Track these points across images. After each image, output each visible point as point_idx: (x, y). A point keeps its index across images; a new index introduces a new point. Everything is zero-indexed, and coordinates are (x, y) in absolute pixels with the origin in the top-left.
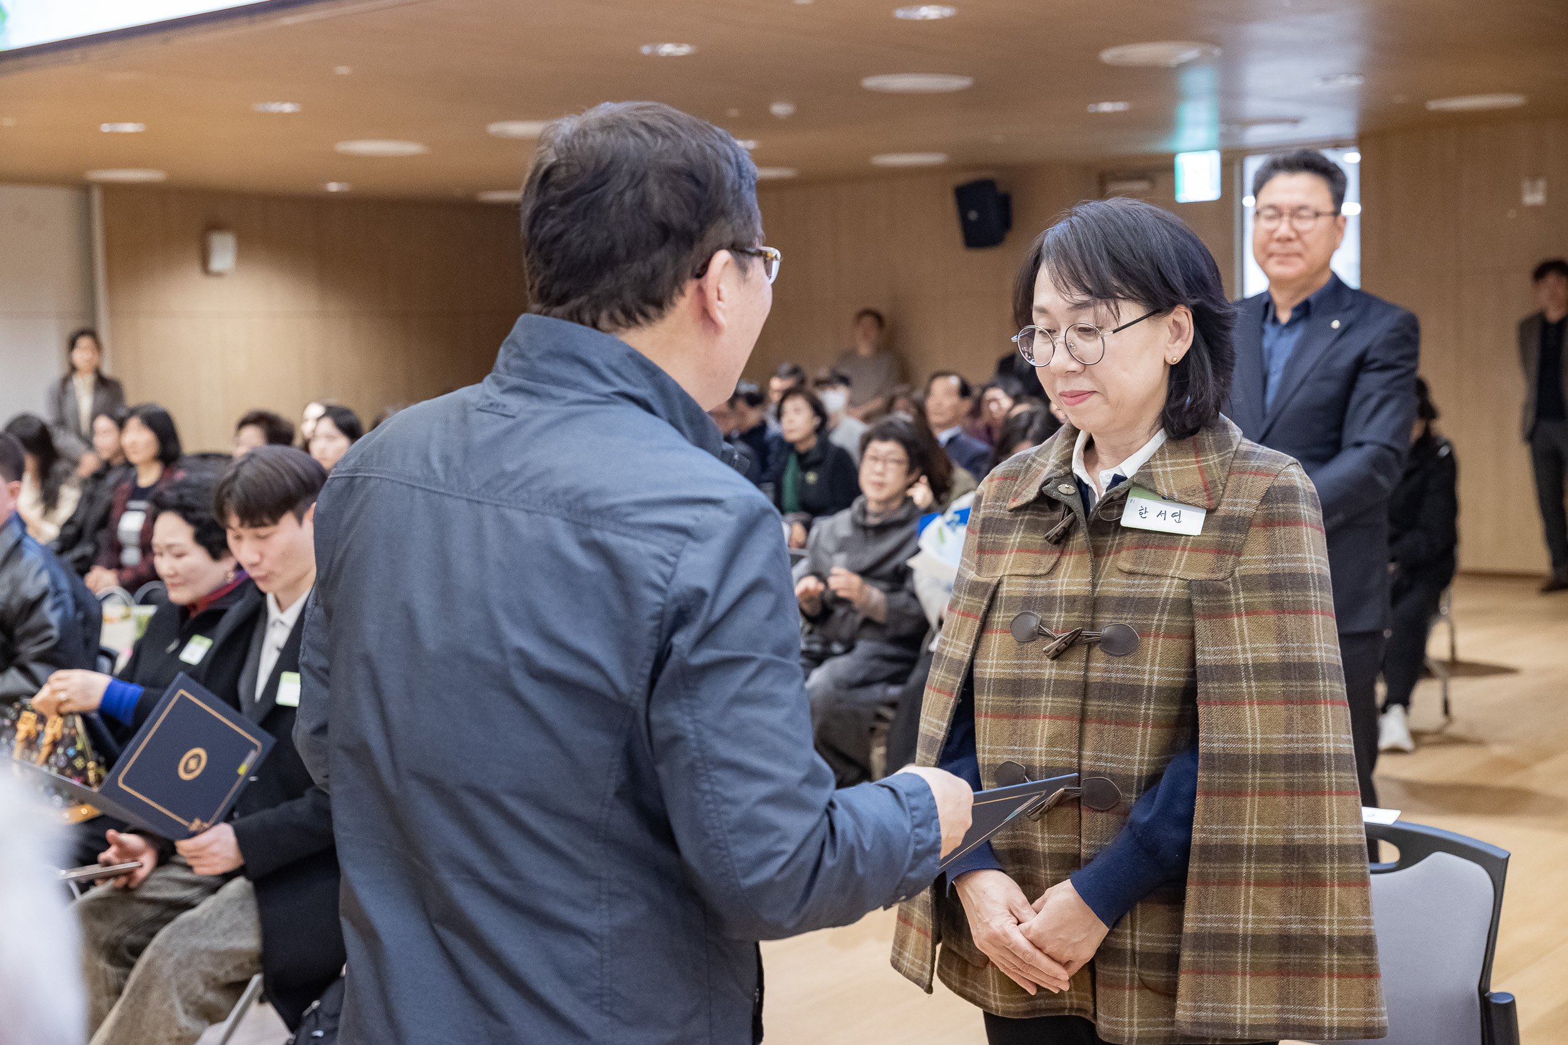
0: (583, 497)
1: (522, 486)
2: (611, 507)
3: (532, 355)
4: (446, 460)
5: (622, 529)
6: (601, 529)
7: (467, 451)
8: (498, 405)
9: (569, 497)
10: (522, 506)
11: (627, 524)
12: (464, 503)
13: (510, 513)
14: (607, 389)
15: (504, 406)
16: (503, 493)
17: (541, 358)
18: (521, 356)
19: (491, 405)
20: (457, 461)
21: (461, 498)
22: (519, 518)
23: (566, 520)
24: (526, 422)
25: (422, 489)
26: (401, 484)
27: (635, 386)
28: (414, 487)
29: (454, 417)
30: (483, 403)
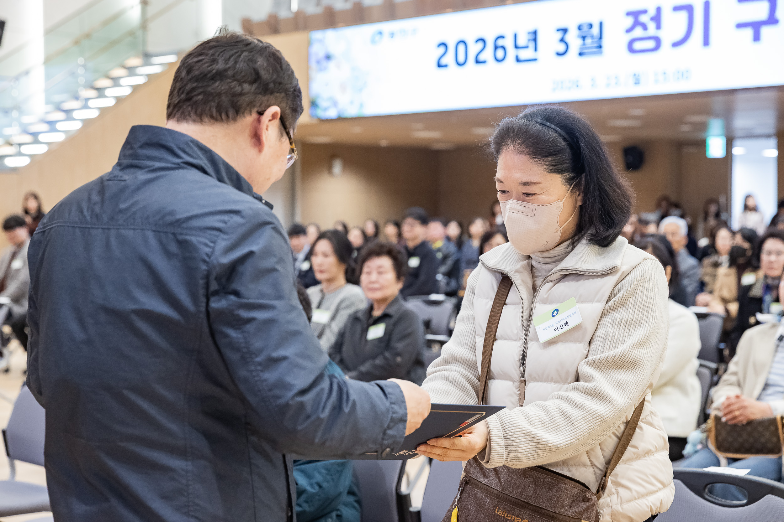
0: (163, 217)
1: (130, 216)
2: (178, 220)
3: (136, 146)
4: (91, 210)
5: (185, 231)
7: (103, 203)
8: (118, 176)
9: (156, 218)
10: (130, 227)
11: (187, 228)
12: (101, 231)
13: (124, 232)
14: (179, 161)
15: (121, 176)
16: (121, 222)
17: (141, 147)
18: (132, 148)
19: (114, 177)
20: (97, 209)
21: (98, 228)
25: (79, 228)
26: (68, 226)
27: (195, 158)
28: (75, 227)
29: (95, 188)
30: (110, 176)
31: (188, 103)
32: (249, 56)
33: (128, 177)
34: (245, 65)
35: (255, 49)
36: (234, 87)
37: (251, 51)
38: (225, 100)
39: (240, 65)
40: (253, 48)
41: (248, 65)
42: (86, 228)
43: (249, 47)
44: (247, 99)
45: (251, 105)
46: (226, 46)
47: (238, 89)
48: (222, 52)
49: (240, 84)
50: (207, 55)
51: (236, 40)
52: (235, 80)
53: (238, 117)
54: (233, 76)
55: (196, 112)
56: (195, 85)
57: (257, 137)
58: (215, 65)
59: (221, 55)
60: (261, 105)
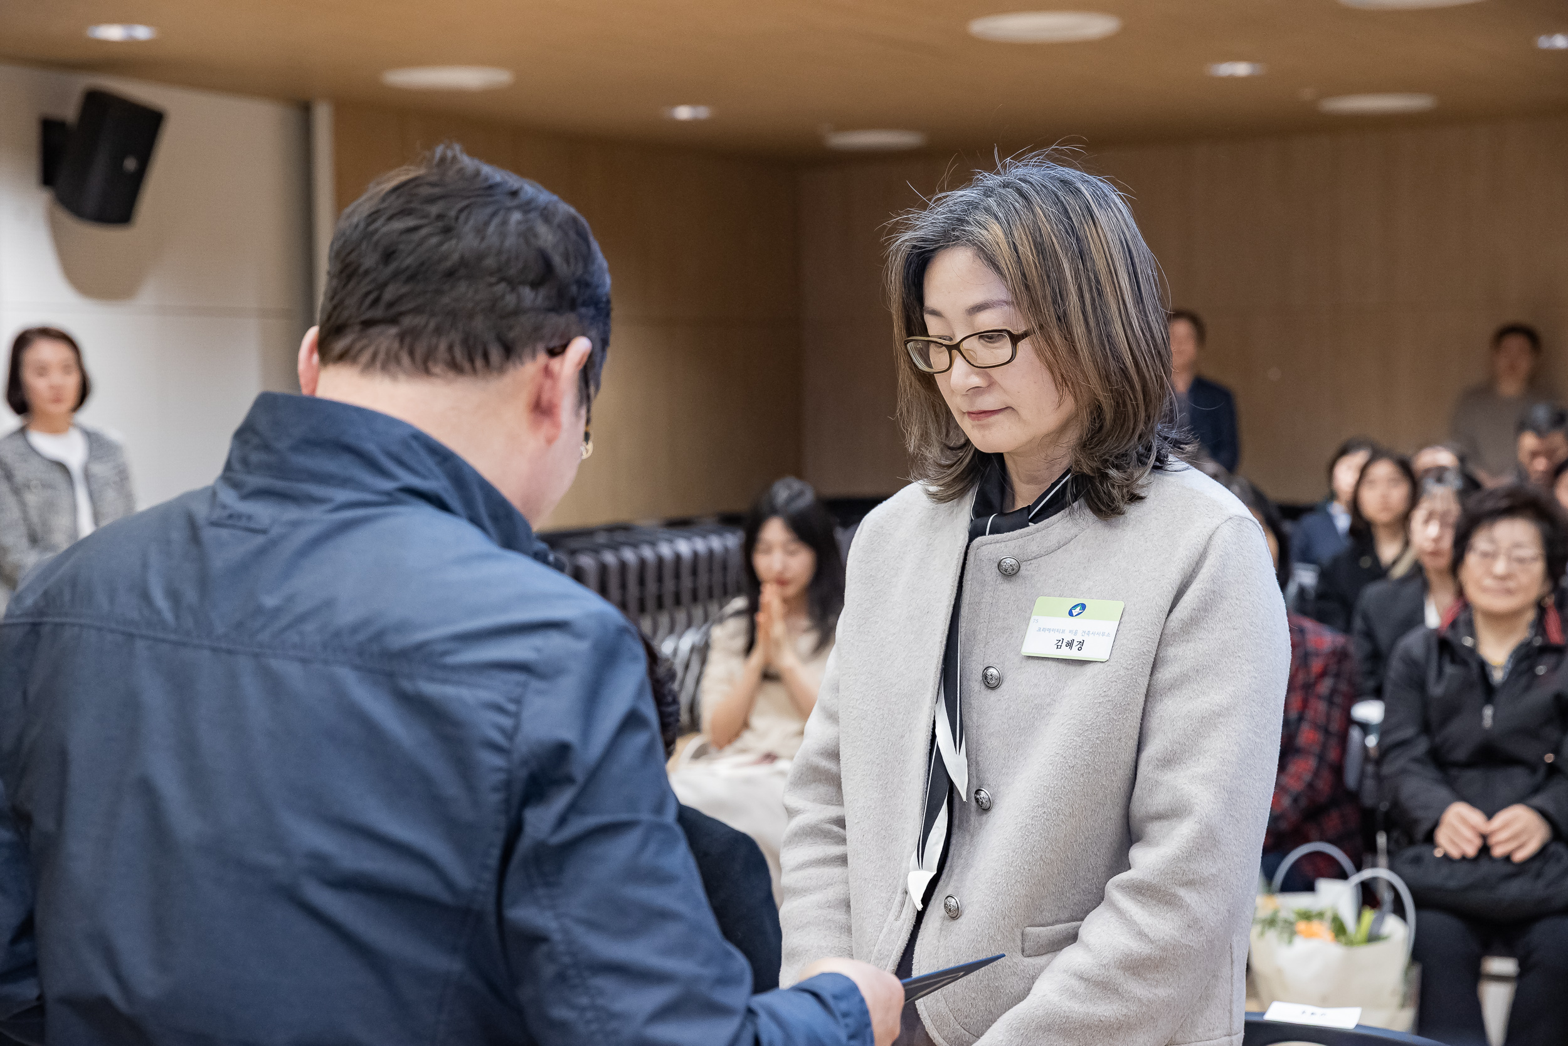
0: (380, 635)
1: (289, 627)
2: (420, 646)
3: (282, 445)
4: (174, 596)
5: (440, 674)
6: (410, 676)
7: (204, 582)
8: (241, 516)
9: (361, 637)
11: (446, 667)
12: (207, 653)
13: (275, 664)
14: (388, 485)
15: (249, 517)
16: (264, 637)
17: (295, 448)
18: (266, 447)
19: (231, 516)
20: (191, 595)
22: (291, 671)
23: (356, 668)
24: (283, 537)
25: (142, 637)
26: (112, 631)
27: (424, 477)
28: (131, 636)
29: (178, 535)
30: (218, 514)
31: (391, 331)
32: (525, 221)
34: (520, 242)
35: (532, 205)
36: (503, 297)
37: (525, 209)
38: (481, 325)
39: (510, 242)
40: (527, 204)
41: (527, 242)
42: (163, 641)
43: (518, 201)
44: (526, 321)
45: (535, 334)
46: (469, 197)
47: (510, 299)
49: (513, 284)
50: (424, 217)
51: (484, 184)
52: (502, 279)
53: (510, 363)
54: (499, 270)
55: (413, 355)
56: (404, 289)
57: (542, 409)
58: (454, 242)
59: (463, 217)
60: (553, 336)
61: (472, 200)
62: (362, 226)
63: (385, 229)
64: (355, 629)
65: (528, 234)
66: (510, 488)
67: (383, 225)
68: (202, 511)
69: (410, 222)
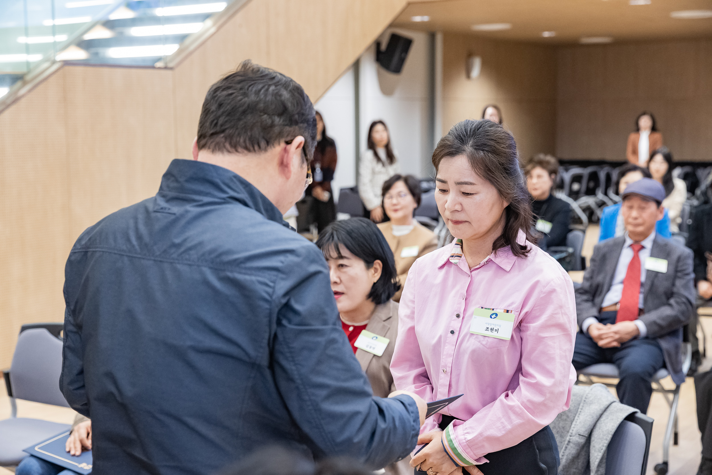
0: (220, 255)
1: (184, 252)
2: (235, 260)
3: (182, 180)
4: (139, 240)
5: (243, 271)
6: (232, 271)
7: (151, 234)
8: (165, 208)
9: (212, 256)
10: (186, 262)
11: (246, 268)
12: (153, 262)
13: (179, 266)
14: (224, 196)
15: (168, 209)
16: (175, 256)
17: (187, 181)
18: (176, 181)
19: (162, 208)
20: (147, 239)
21: (150, 260)
22: (184, 269)
23: (210, 268)
24: (181, 217)
25: (127, 256)
26: (115, 254)
27: (238, 193)
28: (123, 255)
29: (141, 217)
30: (156, 208)
31: (222, 135)
32: (276, 90)
33: (176, 209)
34: (273, 98)
35: (280, 83)
36: (266, 120)
37: (276, 85)
38: (257, 132)
39: (269, 98)
40: (278, 82)
41: (276, 98)
42: (136, 257)
43: (274, 81)
44: (277, 129)
45: (280, 135)
46: (254, 80)
47: (269, 121)
48: (250, 86)
49: (270, 115)
50: (235, 89)
51: (261, 75)
52: (265, 114)
53: (269, 147)
54: (265, 109)
55: (230, 144)
56: (226, 119)
57: (283, 165)
58: (246, 99)
59: (250, 88)
60: (288, 136)
61: (255, 82)
62: (212, 93)
63: (220, 94)
64: (211, 252)
65: (277, 95)
66: (271, 197)
67: (220, 93)
68: (151, 207)
69: (230, 91)
